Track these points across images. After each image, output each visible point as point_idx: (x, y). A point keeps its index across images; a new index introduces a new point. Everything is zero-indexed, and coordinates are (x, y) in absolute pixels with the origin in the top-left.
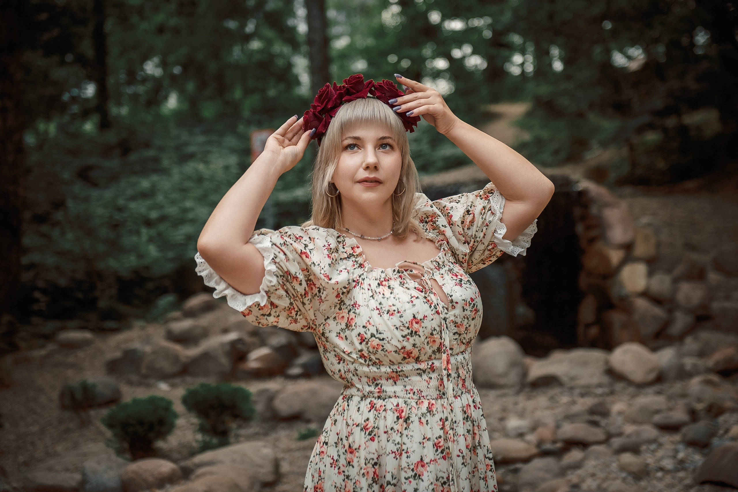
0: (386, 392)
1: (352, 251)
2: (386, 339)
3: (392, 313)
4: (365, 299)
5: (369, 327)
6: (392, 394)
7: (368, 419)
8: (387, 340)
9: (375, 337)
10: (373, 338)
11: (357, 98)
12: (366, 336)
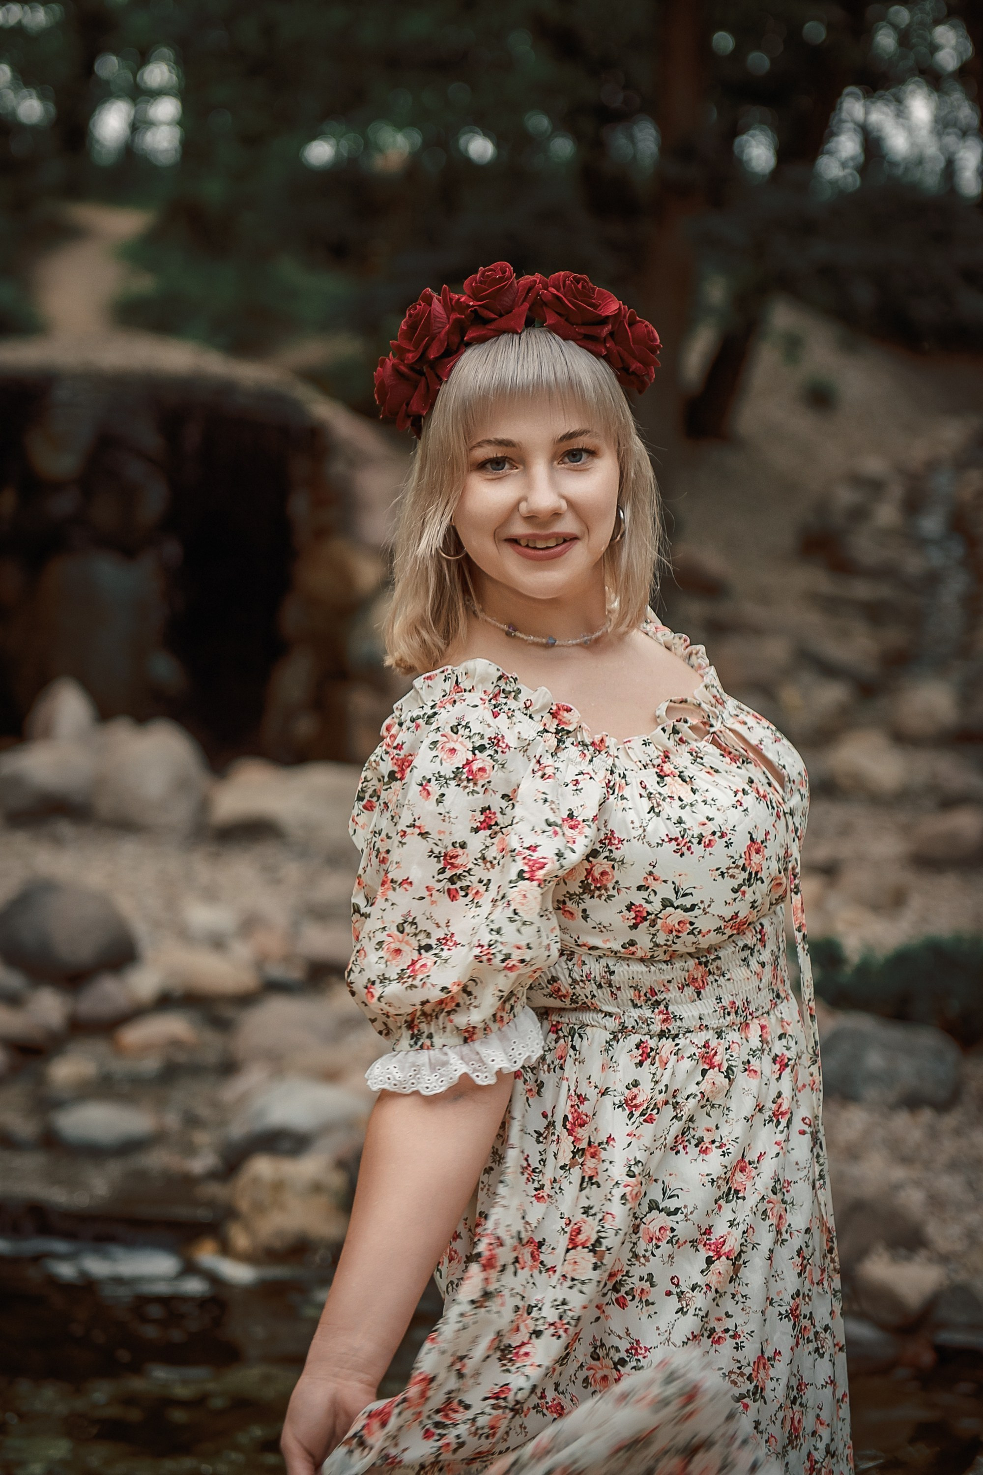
0: (681, 1019)
1: (556, 722)
2: (700, 905)
3: (710, 841)
4: (632, 822)
5: (655, 885)
6: (694, 1024)
7: (636, 1084)
8: (702, 906)
9: (672, 906)
10: (670, 910)
11: (499, 333)
12: (649, 907)
